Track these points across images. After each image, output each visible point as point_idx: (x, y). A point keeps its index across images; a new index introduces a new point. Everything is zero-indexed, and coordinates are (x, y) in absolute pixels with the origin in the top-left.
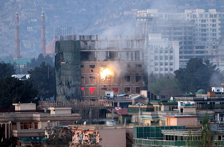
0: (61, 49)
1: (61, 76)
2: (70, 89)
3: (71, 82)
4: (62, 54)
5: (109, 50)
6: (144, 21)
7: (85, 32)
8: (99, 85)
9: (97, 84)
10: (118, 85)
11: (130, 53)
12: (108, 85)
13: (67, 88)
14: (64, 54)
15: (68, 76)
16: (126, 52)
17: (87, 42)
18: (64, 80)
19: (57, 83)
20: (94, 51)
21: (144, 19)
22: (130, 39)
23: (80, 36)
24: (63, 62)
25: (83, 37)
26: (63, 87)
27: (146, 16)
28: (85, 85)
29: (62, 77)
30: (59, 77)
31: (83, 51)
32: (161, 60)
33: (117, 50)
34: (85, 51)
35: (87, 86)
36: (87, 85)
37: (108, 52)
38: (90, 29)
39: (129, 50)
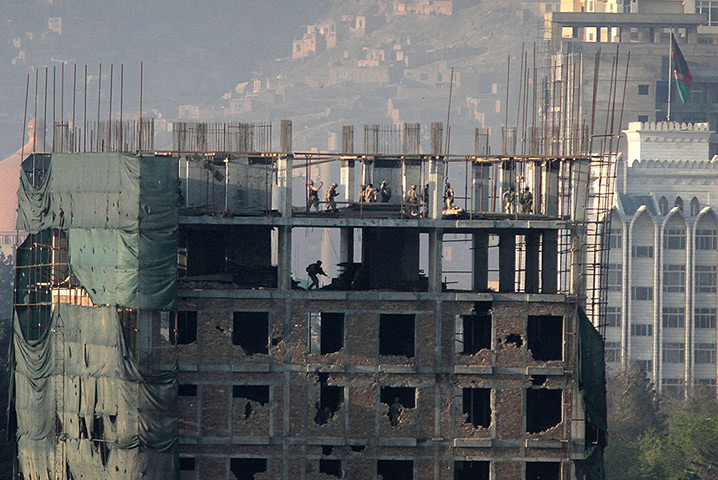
0: (55, 208)
1: (52, 378)
2: (104, 463)
3: (113, 419)
4: (63, 234)
5: (360, 223)
6: (604, 39)
7: (227, 103)
8: (292, 440)
9: (279, 435)
10: (414, 444)
11: (494, 240)
12: (352, 442)
13: (88, 457)
14: (75, 238)
15: (97, 378)
16: (470, 236)
17: (220, 169)
18: (72, 403)
19: (27, 419)
20: (266, 221)
21: (604, 30)
22: (496, 149)
23: (181, 130)
24: (64, 292)
25: (202, 129)
26: (59, 446)
27: (615, 11)
28: (206, 440)
29: (56, 381)
30: (40, 383)
31: (195, 220)
32: (708, 290)
33: (414, 223)
34: (210, 220)
35: (216, 447)
36: (212, 439)
37: (358, 234)
38: (263, 85)
39: (488, 224)
